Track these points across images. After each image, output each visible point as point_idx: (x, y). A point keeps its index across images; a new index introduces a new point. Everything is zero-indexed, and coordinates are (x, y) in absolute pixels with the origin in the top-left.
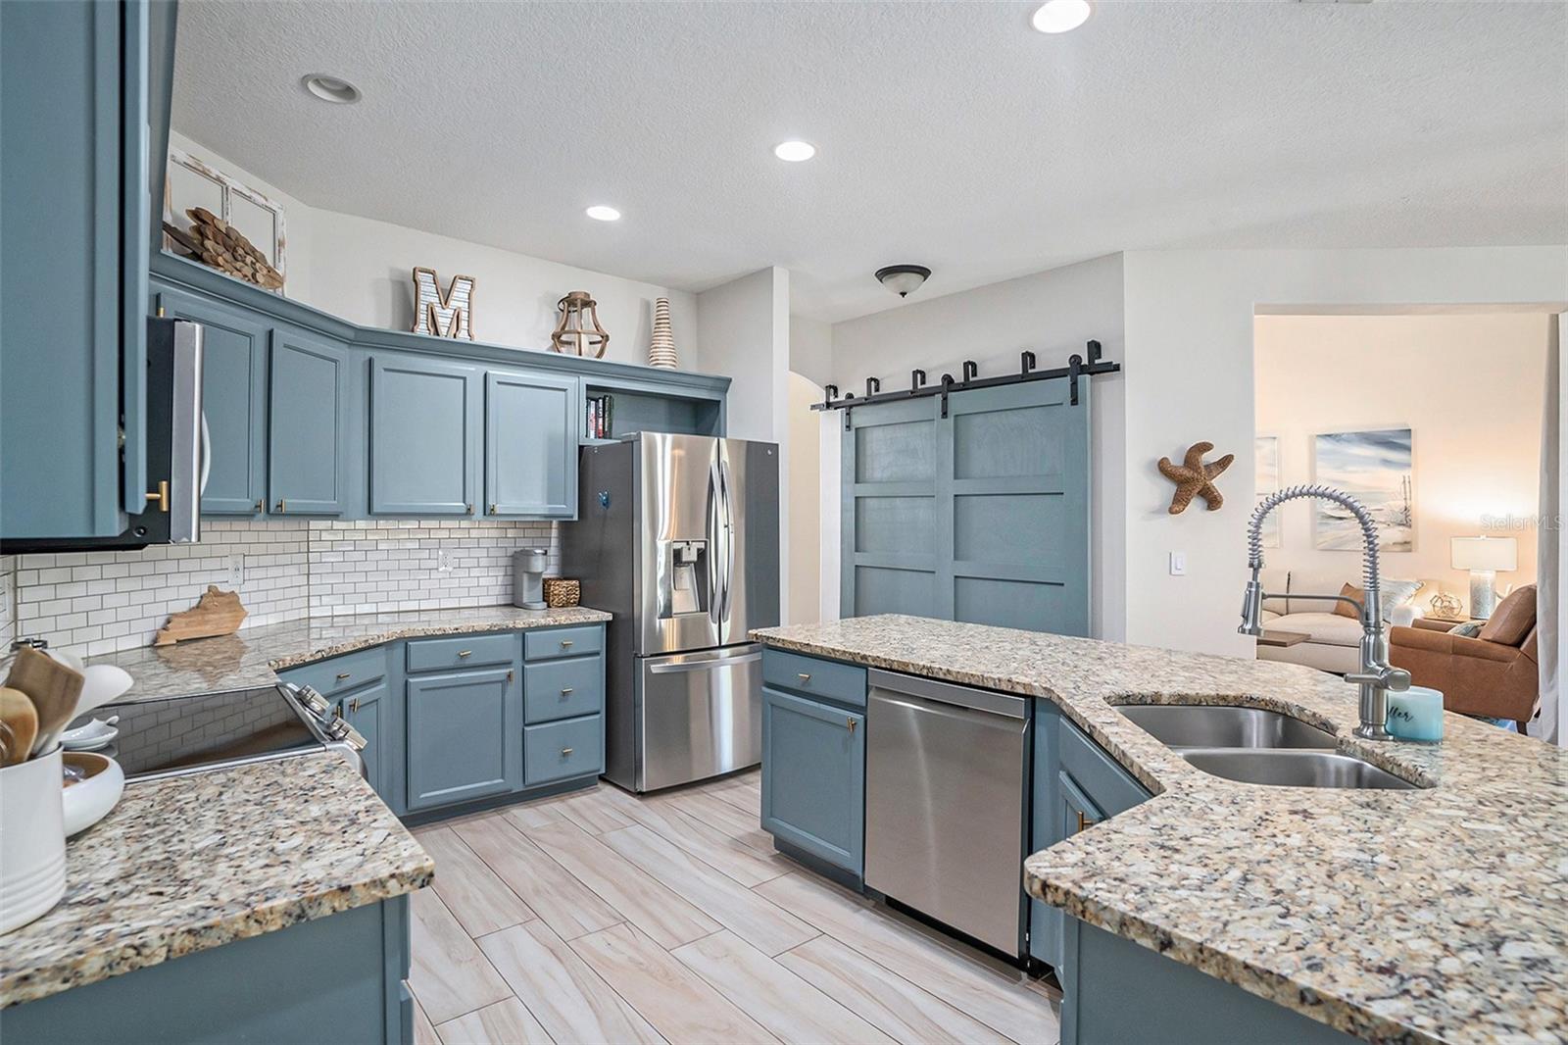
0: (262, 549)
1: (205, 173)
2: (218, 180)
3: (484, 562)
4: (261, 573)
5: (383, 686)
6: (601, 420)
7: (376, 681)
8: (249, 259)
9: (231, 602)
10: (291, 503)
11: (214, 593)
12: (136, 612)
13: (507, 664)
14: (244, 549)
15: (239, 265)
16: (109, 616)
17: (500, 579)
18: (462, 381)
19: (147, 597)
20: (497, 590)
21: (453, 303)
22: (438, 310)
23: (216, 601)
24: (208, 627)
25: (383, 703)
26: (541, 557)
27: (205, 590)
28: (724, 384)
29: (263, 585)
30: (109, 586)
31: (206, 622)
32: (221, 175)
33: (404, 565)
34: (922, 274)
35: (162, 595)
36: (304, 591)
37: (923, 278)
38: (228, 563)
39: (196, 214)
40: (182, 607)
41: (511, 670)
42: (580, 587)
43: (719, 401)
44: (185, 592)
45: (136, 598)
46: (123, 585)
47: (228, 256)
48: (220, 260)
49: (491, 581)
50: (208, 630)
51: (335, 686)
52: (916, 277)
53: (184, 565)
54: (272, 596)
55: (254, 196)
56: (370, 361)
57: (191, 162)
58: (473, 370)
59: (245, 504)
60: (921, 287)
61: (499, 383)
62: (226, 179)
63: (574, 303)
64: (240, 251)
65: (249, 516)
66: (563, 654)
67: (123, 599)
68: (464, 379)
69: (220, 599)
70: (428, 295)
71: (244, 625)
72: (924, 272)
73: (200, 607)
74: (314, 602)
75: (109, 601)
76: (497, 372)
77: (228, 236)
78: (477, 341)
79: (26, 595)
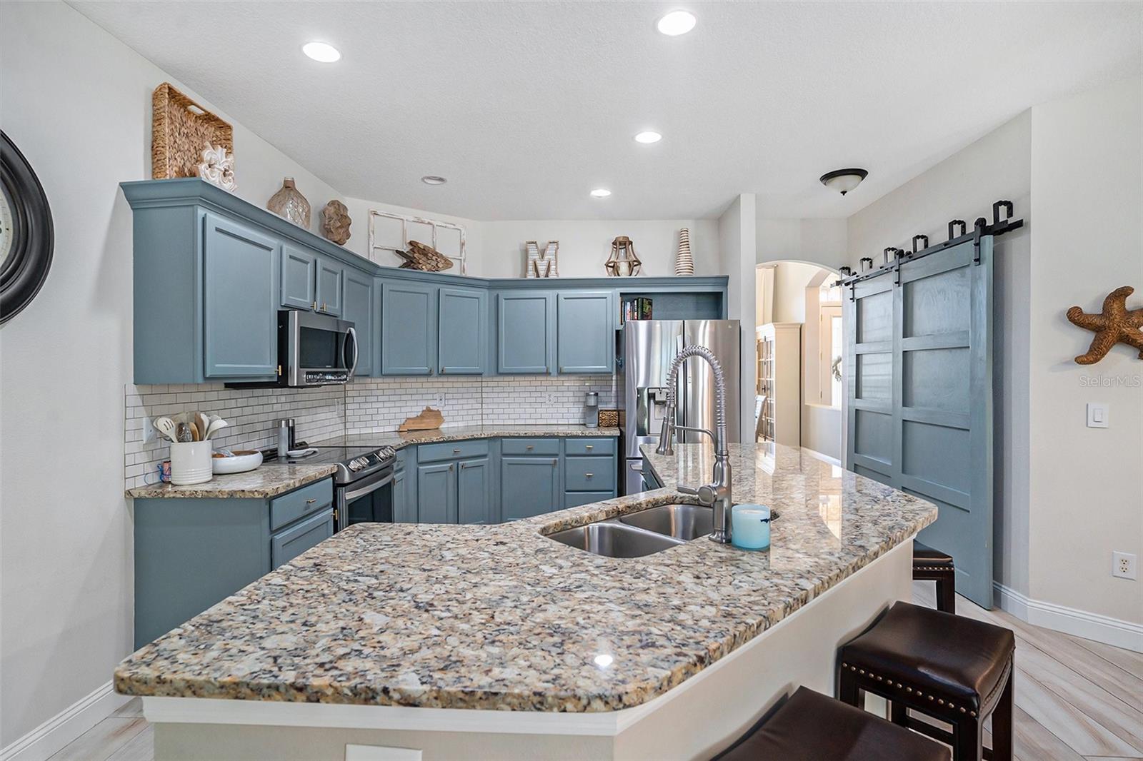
0: (455, 390)
1: (422, 222)
2: (429, 223)
3: (571, 399)
4: (454, 402)
5: (487, 459)
6: (636, 313)
7: (484, 456)
8: (434, 258)
9: (437, 415)
10: (448, 369)
11: (429, 410)
12: (392, 416)
13: (556, 455)
14: (446, 390)
15: (429, 262)
16: (381, 417)
17: (581, 409)
18: (544, 300)
19: (397, 410)
20: (579, 415)
21: (546, 257)
22: (538, 262)
23: (429, 413)
24: (423, 425)
25: (486, 467)
26: (593, 397)
27: (425, 409)
28: (724, 280)
29: (455, 407)
30: (380, 405)
31: (422, 423)
32: (430, 221)
33: (527, 400)
34: (861, 176)
35: (403, 410)
36: (480, 412)
37: (861, 178)
38: (436, 396)
39: (411, 243)
40: (413, 415)
41: (557, 459)
42: (619, 415)
43: (722, 293)
44: (415, 409)
45: (393, 410)
46: (386, 405)
47: (424, 259)
48: (421, 261)
49: (575, 410)
50: (423, 426)
51: (453, 455)
52: (856, 178)
53: (415, 397)
54: (461, 413)
55: (447, 225)
56: (498, 295)
57: (416, 220)
58: (550, 294)
59: (425, 369)
60: (860, 185)
61: (565, 298)
62: (432, 222)
63: (623, 244)
64: (430, 255)
65: (429, 375)
66: (588, 453)
67: (386, 411)
68: (545, 298)
69: (431, 413)
70: (534, 255)
71: (443, 426)
72: (862, 173)
73: (422, 417)
74: (485, 417)
75: (381, 411)
76: (564, 293)
77: (424, 250)
78: (561, 276)
79: (349, 406)
